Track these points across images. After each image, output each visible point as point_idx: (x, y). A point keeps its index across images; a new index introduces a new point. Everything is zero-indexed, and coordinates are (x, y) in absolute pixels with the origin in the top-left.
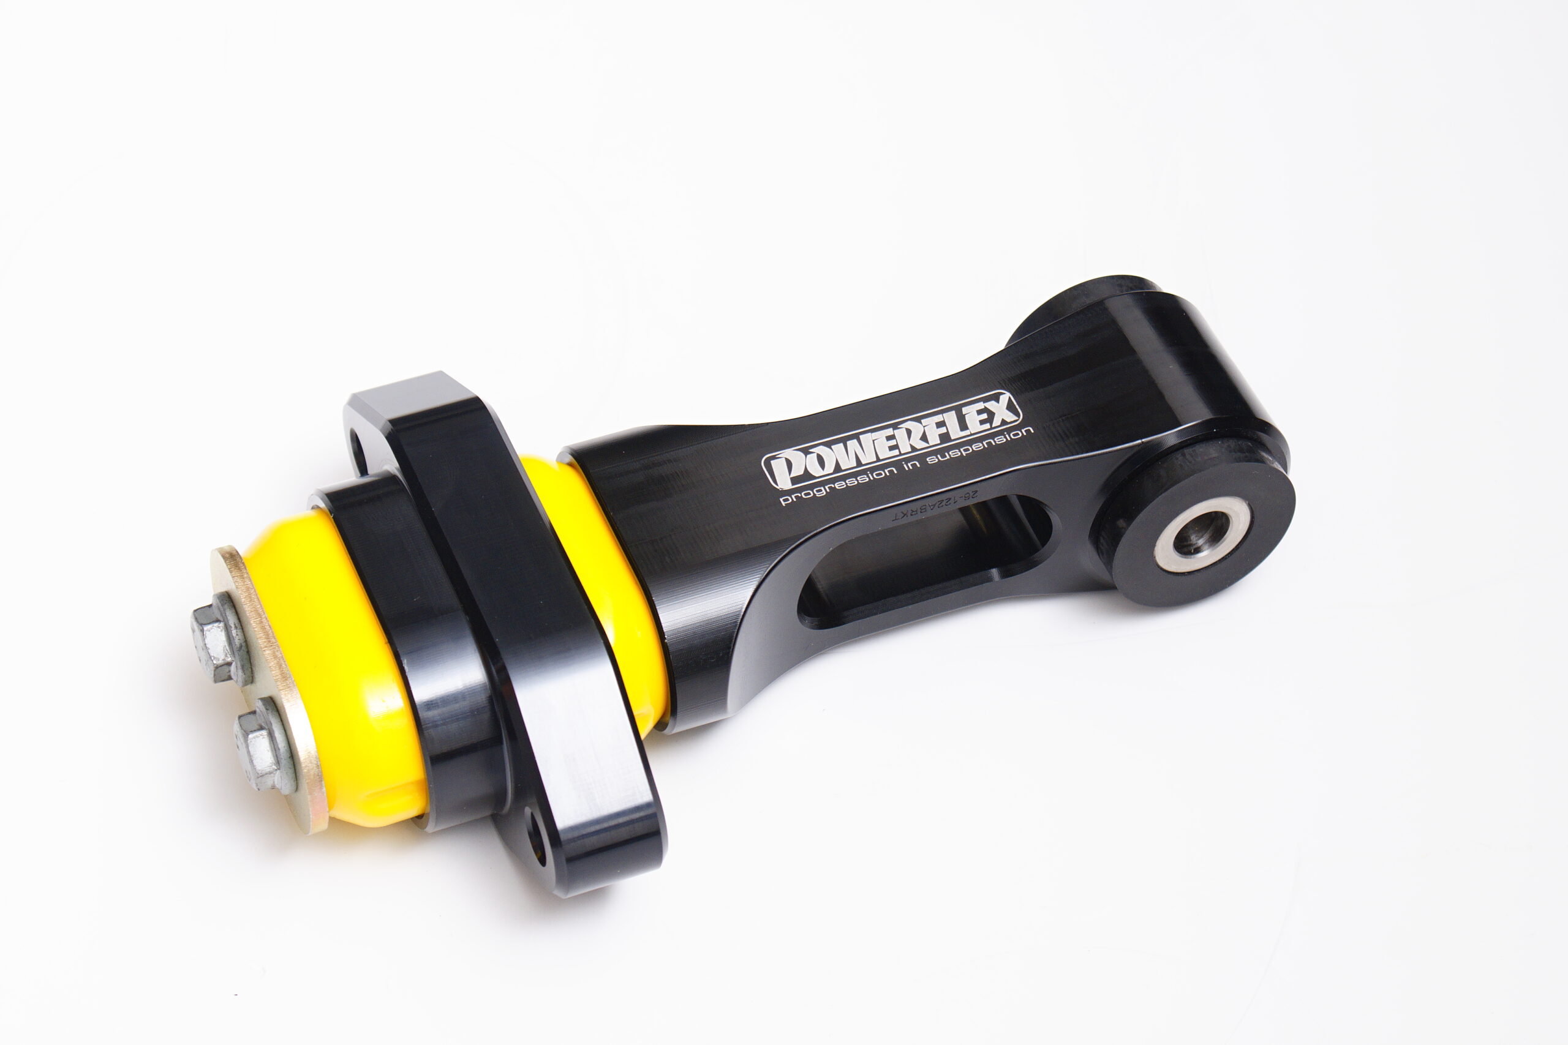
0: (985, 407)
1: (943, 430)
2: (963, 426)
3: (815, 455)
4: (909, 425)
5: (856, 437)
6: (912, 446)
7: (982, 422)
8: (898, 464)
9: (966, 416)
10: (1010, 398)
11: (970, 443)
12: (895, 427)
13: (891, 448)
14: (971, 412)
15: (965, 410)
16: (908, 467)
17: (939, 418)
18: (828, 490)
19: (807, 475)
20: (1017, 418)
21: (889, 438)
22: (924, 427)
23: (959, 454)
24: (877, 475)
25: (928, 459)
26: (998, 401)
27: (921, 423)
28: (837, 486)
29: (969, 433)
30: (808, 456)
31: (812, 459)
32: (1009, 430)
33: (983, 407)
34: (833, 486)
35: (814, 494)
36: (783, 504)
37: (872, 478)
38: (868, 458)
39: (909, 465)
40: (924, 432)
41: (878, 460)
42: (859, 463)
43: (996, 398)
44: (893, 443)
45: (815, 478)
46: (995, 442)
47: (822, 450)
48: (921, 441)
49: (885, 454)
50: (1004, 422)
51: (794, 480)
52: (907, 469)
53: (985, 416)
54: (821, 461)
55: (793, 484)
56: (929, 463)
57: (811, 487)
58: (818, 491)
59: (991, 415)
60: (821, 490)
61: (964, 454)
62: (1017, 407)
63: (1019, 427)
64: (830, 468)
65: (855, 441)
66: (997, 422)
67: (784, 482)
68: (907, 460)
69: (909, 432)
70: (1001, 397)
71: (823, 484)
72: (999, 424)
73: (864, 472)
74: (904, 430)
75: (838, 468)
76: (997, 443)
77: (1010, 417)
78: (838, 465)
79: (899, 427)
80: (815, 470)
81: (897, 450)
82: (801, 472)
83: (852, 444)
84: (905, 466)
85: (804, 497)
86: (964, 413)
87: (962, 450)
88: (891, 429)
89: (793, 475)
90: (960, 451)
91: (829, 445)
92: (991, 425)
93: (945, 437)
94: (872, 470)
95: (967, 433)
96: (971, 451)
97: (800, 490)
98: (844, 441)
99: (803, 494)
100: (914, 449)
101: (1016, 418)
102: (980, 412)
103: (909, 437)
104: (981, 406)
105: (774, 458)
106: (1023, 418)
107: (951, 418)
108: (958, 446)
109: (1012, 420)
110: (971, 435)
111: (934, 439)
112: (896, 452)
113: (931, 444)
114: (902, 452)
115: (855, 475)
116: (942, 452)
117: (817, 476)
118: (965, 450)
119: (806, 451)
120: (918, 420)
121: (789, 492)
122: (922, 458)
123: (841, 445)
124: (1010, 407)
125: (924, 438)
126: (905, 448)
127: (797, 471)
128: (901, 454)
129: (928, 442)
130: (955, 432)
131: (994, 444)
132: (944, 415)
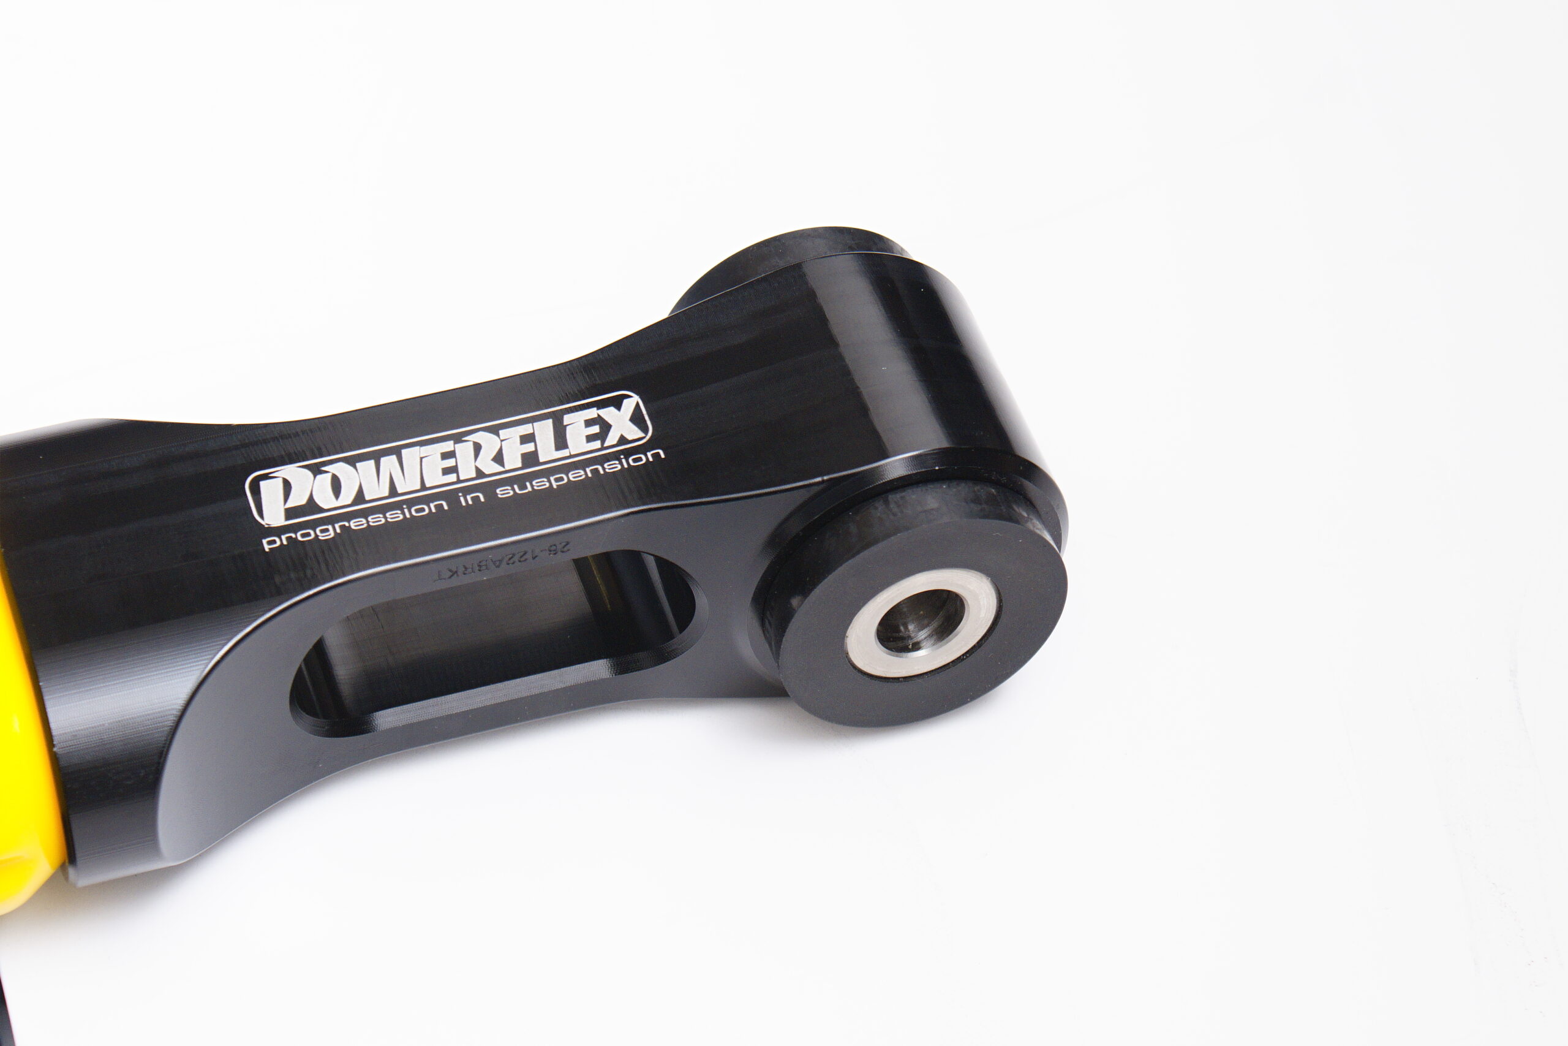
0: (598, 415)
1: (529, 447)
2: (561, 442)
3: (328, 477)
4: (481, 437)
5: (397, 452)
6: (478, 470)
7: (590, 438)
8: (451, 496)
9: (568, 428)
10: (638, 404)
11: (567, 469)
12: (458, 439)
13: (446, 471)
14: (577, 425)
15: (567, 419)
16: (466, 501)
17: (526, 429)
18: (338, 531)
19: (311, 506)
20: (643, 435)
21: (445, 456)
22: (502, 441)
23: (548, 485)
24: (417, 511)
25: (498, 491)
26: (619, 408)
27: (498, 435)
28: (353, 524)
29: (568, 455)
30: (319, 477)
31: (324, 481)
32: (628, 453)
33: (596, 416)
34: (347, 524)
35: (317, 536)
36: (267, 548)
37: (408, 516)
38: (407, 484)
39: (469, 497)
40: (501, 450)
41: (423, 487)
42: (393, 491)
43: (617, 403)
44: (450, 463)
45: (322, 510)
46: (604, 469)
47: (341, 469)
48: (493, 463)
49: (435, 478)
50: (623, 440)
51: (290, 513)
52: (464, 504)
53: (595, 429)
54: (336, 486)
55: (287, 518)
56: (500, 496)
57: (313, 525)
58: (322, 531)
59: (606, 427)
60: (327, 530)
61: (555, 485)
62: (647, 418)
63: (643, 449)
64: (348, 496)
65: (394, 458)
66: (612, 439)
67: (273, 514)
68: (466, 491)
69: (477, 448)
70: (626, 401)
71: (332, 520)
72: (615, 442)
73: (398, 506)
74: (471, 443)
75: (360, 497)
76: (607, 470)
77: (633, 433)
78: (360, 492)
79: (463, 439)
80: (326, 499)
81: (455, 475)
82: (303, 501)
83: (389, 463)
84: (462, 499)
85: (300, 538)
86: (565, 423)
87: (552, 479)
88: (452, 442)
89: (290, 504)
90: (549, 481)
91: (352, 462)
92: (603, 443)
93: (530, 459)
94: (411, 503)
95: (564, 453)
96: (566, 480)
97: (294, 528)
98: (377, 457)
99: (299, 534)
100: (480, 474)
101: (641, 434)
102: (589, 423)
103: (476, 455)
104: (593, 413)
105: (266, 477)
106: (652, 437)
107: (544, 430)
108: (546, 473)
109: (636, 437)
110: (571, 456)
111: (513, 461)
112: (452, 478)
113: (507, 468)
114: (462, 478)
115: (383, 509)
116: (521, 480)
117: (326, 507)
118: (557, 480)
119: (316, 470)
120: (495, 430)
121: (279, 531)
122: (489, 489)
123: (372, 463)
124: (637, 419)
125: (499, 458)
126: (467, 471)
127: (298, 499)
128: (459, 481)
129: (503, 465)
130: (547, 451)
131: (602, 472)
132: (535, 424)
